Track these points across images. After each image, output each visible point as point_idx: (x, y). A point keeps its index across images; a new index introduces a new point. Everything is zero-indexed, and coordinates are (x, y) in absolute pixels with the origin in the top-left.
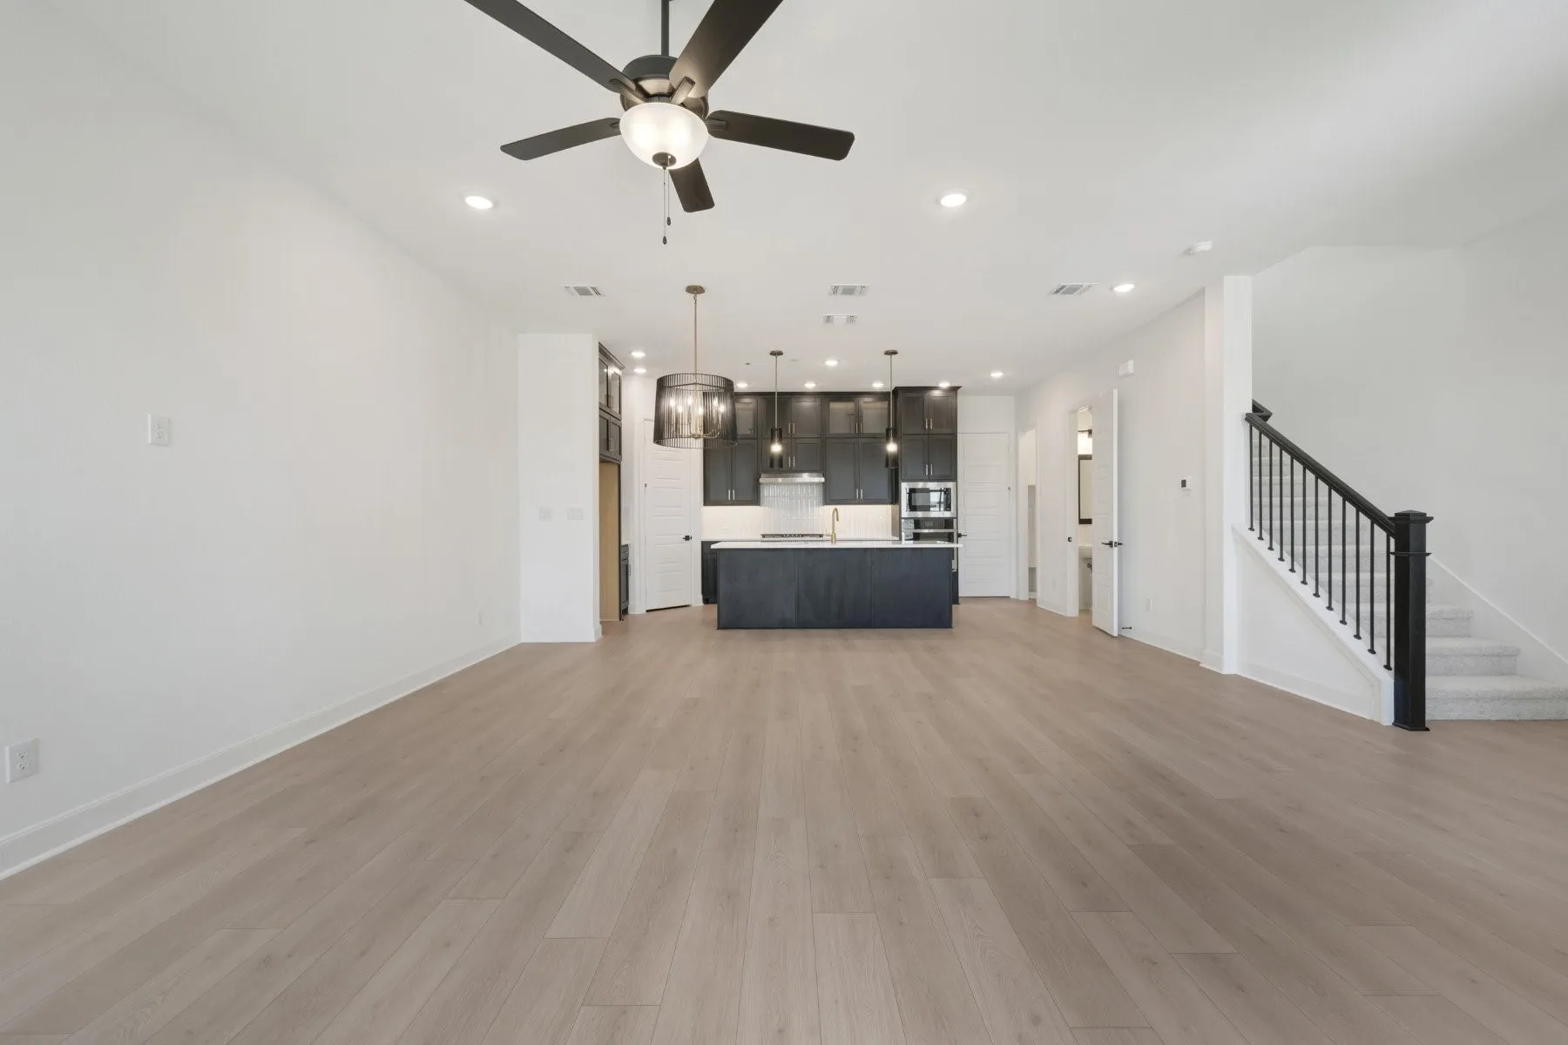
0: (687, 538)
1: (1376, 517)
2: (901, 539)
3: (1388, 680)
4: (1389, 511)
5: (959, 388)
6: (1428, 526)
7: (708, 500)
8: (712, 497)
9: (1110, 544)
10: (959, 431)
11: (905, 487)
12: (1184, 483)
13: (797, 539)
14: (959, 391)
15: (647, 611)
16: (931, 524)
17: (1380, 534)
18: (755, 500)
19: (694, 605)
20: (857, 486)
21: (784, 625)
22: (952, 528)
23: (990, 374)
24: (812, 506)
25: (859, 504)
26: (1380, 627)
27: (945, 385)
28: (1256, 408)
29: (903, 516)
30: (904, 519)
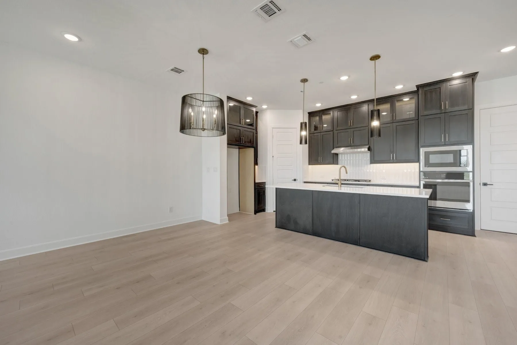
0: (295, 180)
7: (310, 162)
14: (476, 77)
18: (334, 162)
20: (391, 152)
21: (306, 232)
25: (393, 162)
29: (421, 170)
30: (422, 172)
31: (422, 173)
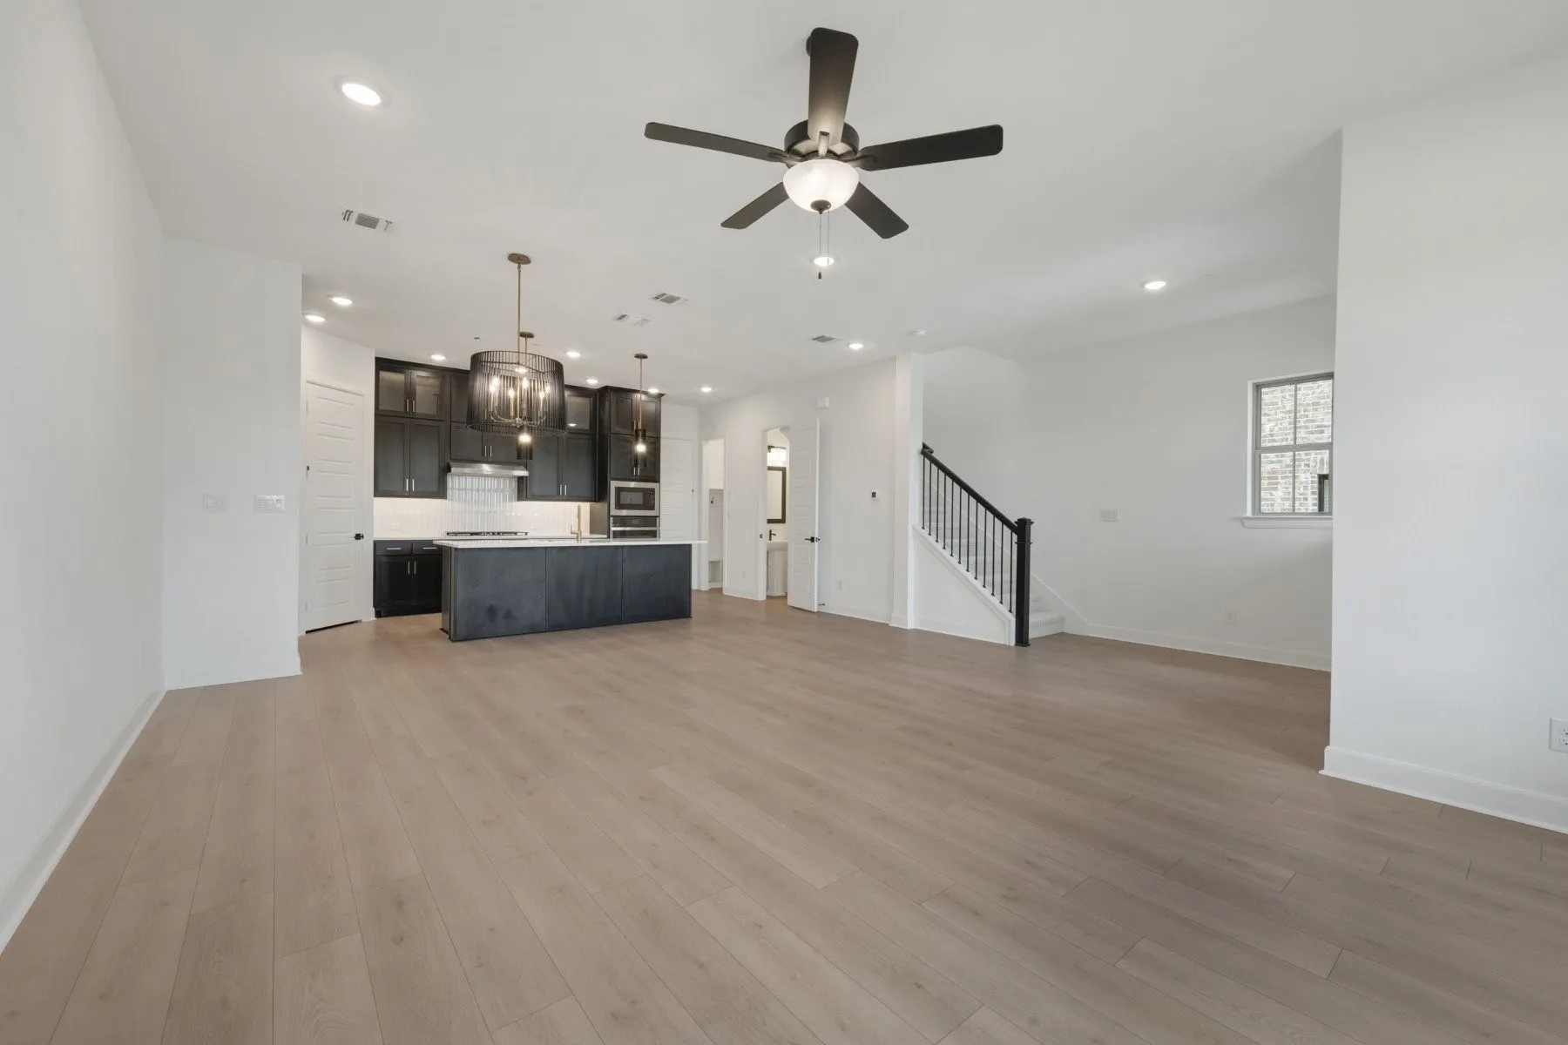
0: (358, 537)
1: (1005, 521)
2: (609, 537)
3: (1012, 619)
4: (1013, 519)
5: (663, 395)
6: (1032, 526)
7: (379, 493)
8: (381, 488)
9: (812, 540)
10: (662, 435)
11: (614, 484)
12: (874, 495)
13: (498, 537)
14: (663, 398)
15: (307, 632)
16: (635, 522)
17: (1007, 531)
18: (441, 493)
19: (364, 620)
20: (559, 482)
21: (534, 630)
22: (656, 526)
23: (700, 388)
24: (504, 500)
25: (562, 500)
26: (1006, 587)
27: (653, 391)
28: (925, 446)
29: (611, 514)
30: (612, 516)
31: (611, 518)
